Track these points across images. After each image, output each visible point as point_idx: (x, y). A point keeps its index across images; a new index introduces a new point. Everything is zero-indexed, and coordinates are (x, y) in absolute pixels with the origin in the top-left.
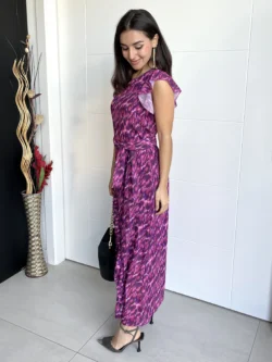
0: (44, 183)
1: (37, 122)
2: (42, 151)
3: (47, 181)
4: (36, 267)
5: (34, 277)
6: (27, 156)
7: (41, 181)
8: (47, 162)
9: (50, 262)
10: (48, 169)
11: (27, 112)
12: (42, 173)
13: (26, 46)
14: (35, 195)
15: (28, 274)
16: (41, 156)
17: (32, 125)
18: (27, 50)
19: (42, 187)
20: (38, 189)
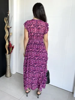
0: (12, 52)
1: (10, 35)
2: (11, 42)
3: (12, 51)
4: (8, 74)
5: (8, 77)
6: (7, 44)
7: (11, 51)
8: (13, 46)
9: (12, 73)
10: (13, 48)
11: (8, 32)
12: (11, 49)
13: (8, 14)
14: (9, 55)
15: (6, 76)
16: (11, 44)
18: (8, 15)
19: (11, 53)
20: (10, 53)
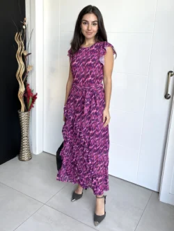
0: (32, 106)
1: (28, 70)
2: (31, 87)
3: (34, 105)
4: (25, 155)
6: (22, 89)
7: (30, 105)
8: (34, 93)
9: (34, 153)
10: (34, 98)
11: (22, 63)
12: (31, 100)
13: (24, 25)
14: (26, 113)
15: (20, 159)
16: (30, 90)
17: (26, 72)
18: (24, 27)
19: (30, 108)
20: (28, 109)
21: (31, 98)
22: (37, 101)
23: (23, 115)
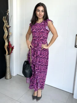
0: (11, 52)
1: (10, 35)
4: (8, 76)
5: (7, 79)
6: (7, 44)
8: (13, 46)
9: (13, 75)
10: (13, 48)
12: (11, 49)
13: (7, 13)
14: (9, 56)
16: (11, 44)
17: (8, 35)
20: (9, 54)
21: (11, 48)
22: (14, 50)
23: (7, 57)
